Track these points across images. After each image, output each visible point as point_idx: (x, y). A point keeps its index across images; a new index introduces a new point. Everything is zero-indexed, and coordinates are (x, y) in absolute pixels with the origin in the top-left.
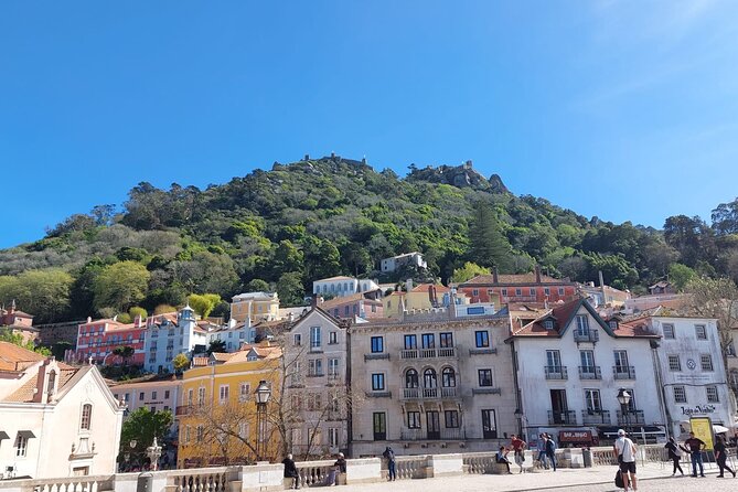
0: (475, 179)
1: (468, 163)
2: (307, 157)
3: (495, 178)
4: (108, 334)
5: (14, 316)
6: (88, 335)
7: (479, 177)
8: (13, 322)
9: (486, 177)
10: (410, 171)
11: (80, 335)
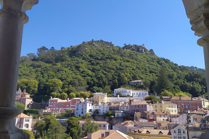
0: (145, 50)
1: (143, 45)
2: (93, 40)
3: (151, 50)
4: (58, 103)
5: (25, 94)
6: (52, 103)
7: (147, 50)
8: (25, 96)
9: (149, 50)
10: (124, 46)
11: (49, 102)
